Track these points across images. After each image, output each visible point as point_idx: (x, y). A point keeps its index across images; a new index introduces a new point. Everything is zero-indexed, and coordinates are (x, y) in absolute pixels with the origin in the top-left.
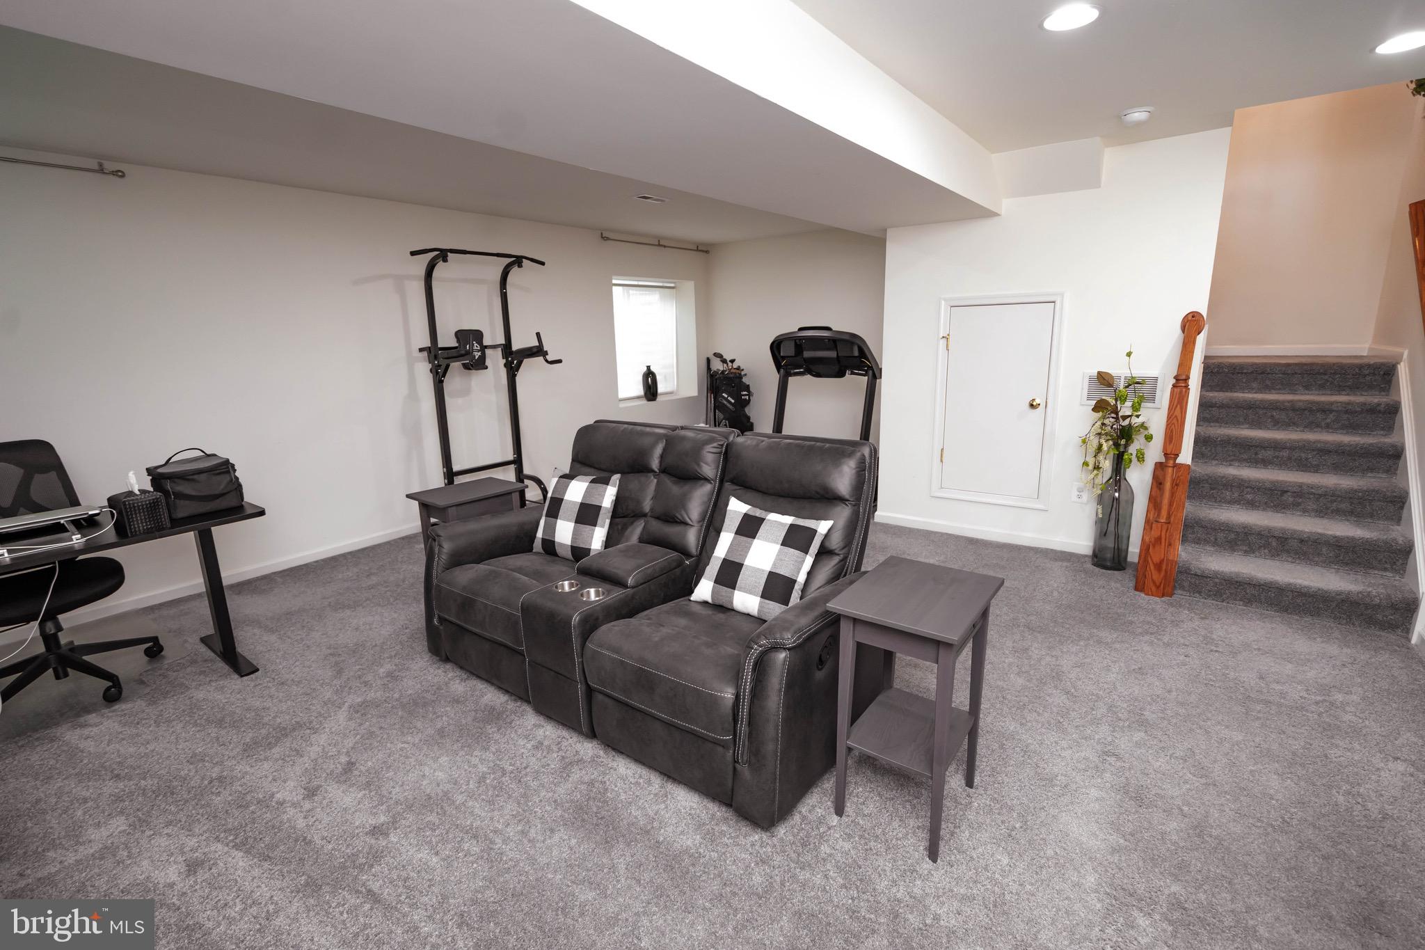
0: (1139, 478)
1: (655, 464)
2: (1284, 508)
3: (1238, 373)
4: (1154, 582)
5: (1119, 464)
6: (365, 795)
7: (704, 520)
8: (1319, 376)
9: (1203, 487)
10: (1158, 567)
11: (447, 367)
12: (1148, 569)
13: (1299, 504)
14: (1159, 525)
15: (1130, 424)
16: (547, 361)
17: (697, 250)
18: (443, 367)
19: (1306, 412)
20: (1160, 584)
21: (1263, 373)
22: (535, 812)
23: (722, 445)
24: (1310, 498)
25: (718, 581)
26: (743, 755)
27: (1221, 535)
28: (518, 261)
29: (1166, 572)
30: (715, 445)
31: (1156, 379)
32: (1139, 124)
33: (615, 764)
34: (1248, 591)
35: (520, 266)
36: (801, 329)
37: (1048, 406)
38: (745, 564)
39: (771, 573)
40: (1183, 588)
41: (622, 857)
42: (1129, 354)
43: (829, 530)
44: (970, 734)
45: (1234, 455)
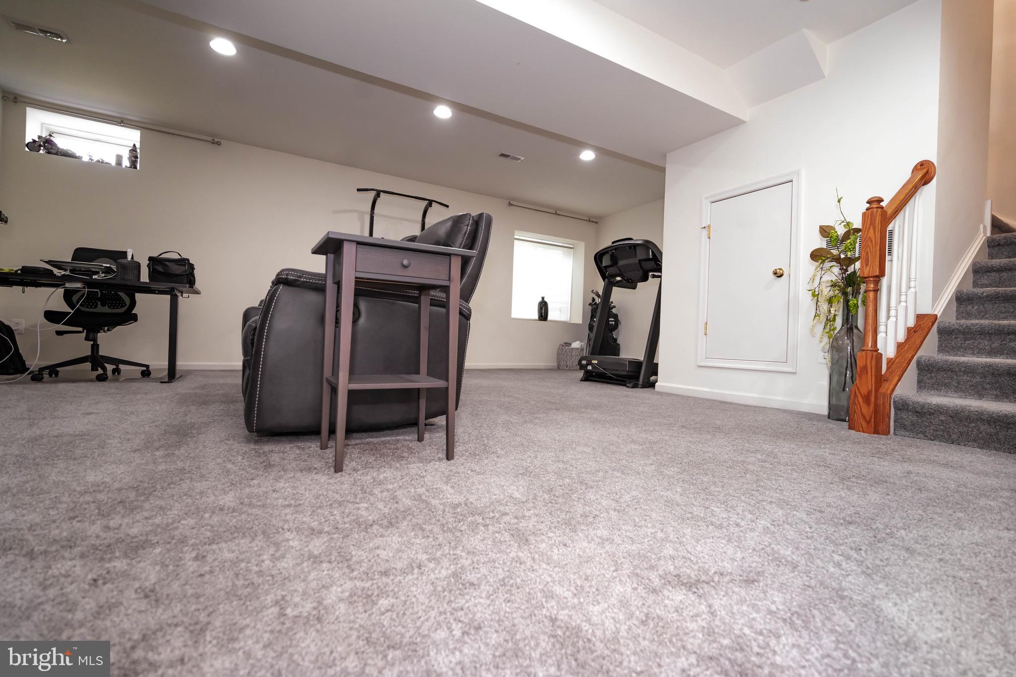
4: (864, 416)
5: (849, 312)
10: (867, 399)
17: (589, 221)
20: (871, 417)
28: (430, 203)
35: (431, 206)
36: (613, 243)
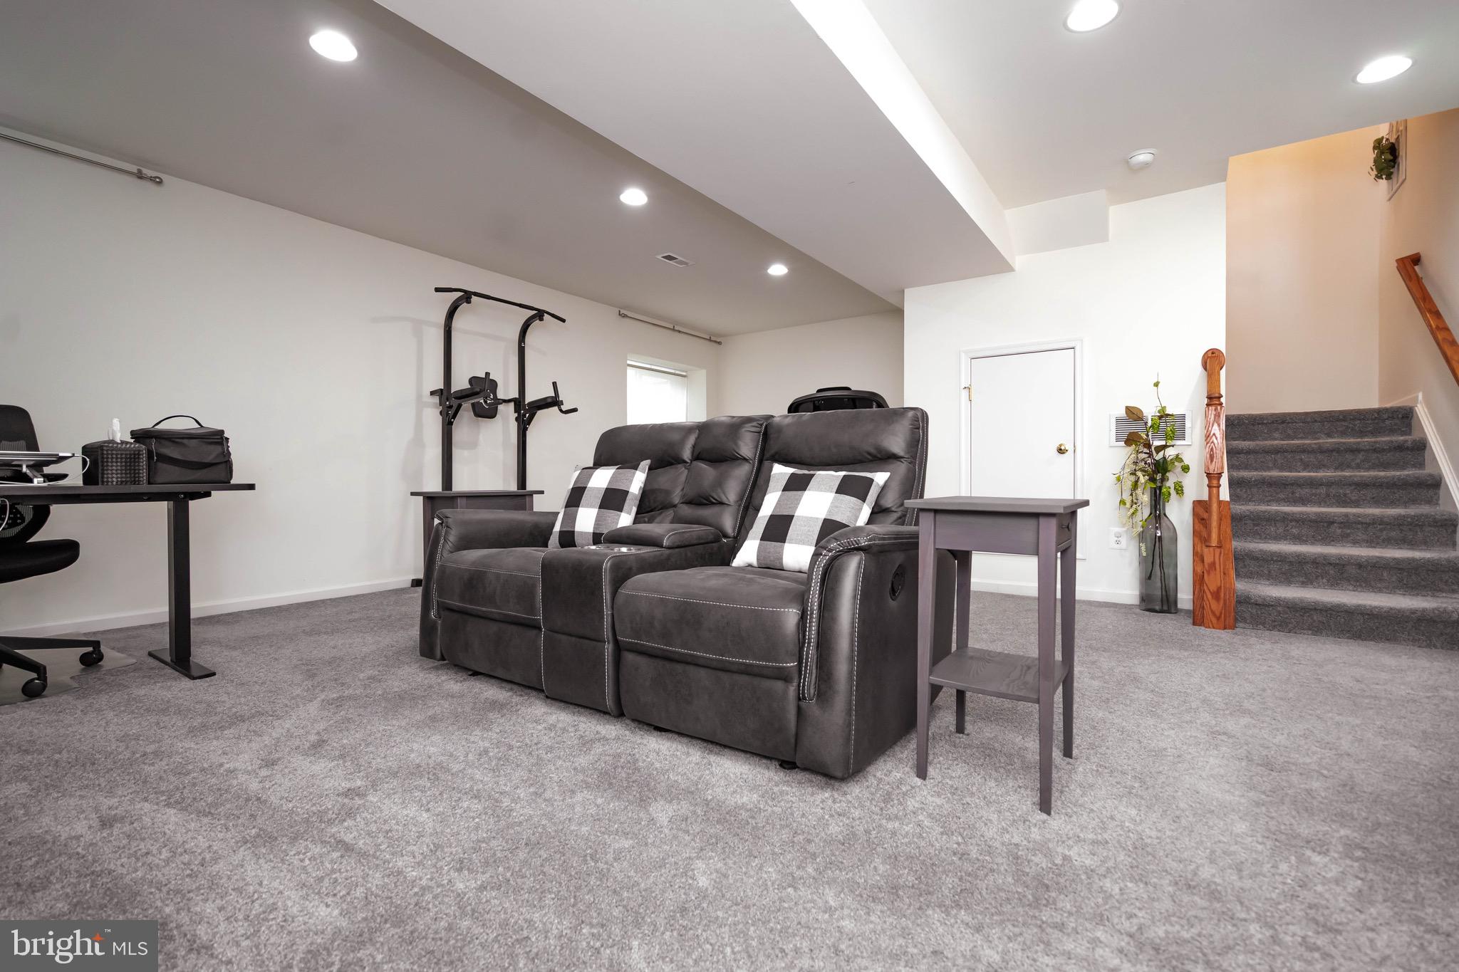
0: (1179, 514)
1: (687, 454)
2: (1333, 541)
3: (1259, 424)
4: (1213, 612)
5: (1158, 499)
6: (338, 765)
7: (742, 500)
8: (1339, 423)
9: (1245, 524)
10: (1216, 595)
11: (459, 406)
12: (1205, 598)
13: (1348, 535)
14: (1211, 549)
15: (1164, 458)
16: (561, 411)
17: (710, 340)
18: (454, 409)
19: (1334, 454)
20: (1221, 613)
21: (1283, 422)
22: (550, 778)
23: (761, 425)
24: (1358, 529)
25: (765, 537)
26: (810, 689)
27: (1274, 567)
28: (540, 314)
29: (1225, 600)
30: (755, 424)
31: (1183, 416)
32: (1146, 166)
33: (645, 742)
34: (1315, 618)
35: (541, 319)
36: (819, 391)
37: (1077, 451)
38: (796, 514)
39: (825, 520)
40: (1244, 620)
41: (662, 812)
42: (1156, 385)
43: (886, 482)
44: (1064, 683)
45: (1271, 496)
